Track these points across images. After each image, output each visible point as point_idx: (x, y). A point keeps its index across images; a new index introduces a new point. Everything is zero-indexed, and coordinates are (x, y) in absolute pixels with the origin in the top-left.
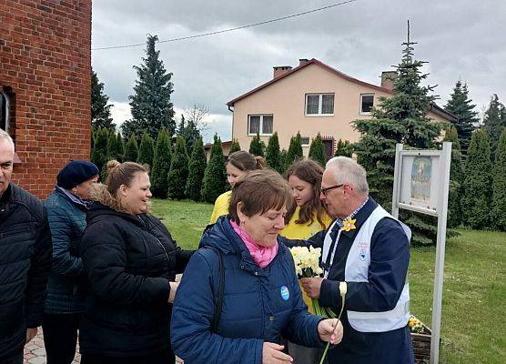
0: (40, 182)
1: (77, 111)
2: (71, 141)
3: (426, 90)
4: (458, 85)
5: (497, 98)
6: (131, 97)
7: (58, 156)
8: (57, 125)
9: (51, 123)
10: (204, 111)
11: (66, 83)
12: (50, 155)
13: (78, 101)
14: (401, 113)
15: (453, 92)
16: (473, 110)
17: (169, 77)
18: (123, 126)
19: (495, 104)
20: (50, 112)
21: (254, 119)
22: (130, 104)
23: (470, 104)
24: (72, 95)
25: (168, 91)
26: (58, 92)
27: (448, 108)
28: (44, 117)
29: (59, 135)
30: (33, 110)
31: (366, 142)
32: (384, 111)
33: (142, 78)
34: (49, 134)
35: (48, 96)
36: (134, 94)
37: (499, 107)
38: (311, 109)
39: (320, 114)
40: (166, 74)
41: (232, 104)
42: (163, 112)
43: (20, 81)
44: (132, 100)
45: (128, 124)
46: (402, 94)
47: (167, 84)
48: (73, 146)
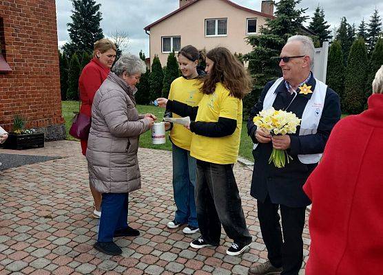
0: (26, 85)
1: (47, 31)
2: (45, 54)
3: (299, 12)
4: (318, 10)
5: (346, 20)
6: (69, 24)
7: (36, 66)
8: (34, 42)
9: (29, 41)
10: (124, 35)
11: (38, 10)
12: (31, 65)
13: (48, 24)
14: (282, 30)
15: (314, 16)
16: (327, 30)
17: (97, 7)
18: (64, 48)
19: (344, 24)
20: (29, 32)
21: (166, 40)
22: (69, 30)
23: (326, 25)
24: (43, 19)
25: (98, 19)
26: (33, 17)
27: (311, 28)
28: (24, 36)
29: (36, 49)
30: (16, 31)
31: (257, 53)
32: (269, 29)
33: (76, 8)
34: (29, 49)
35: (26, 20)
36: (72, 22)
37: (347, 26)
38: (210, 31)
39: (216, 35)
40: (95, 5)
41: (148, 28)
42: (95, 36)
43: (6, 8)
44: (70, 27)
45: (68, 45)
46: (283, 15)
47: (96, 13)
48: (46, 58)
